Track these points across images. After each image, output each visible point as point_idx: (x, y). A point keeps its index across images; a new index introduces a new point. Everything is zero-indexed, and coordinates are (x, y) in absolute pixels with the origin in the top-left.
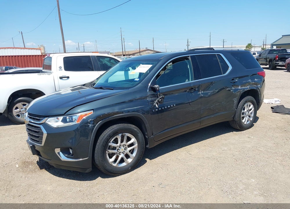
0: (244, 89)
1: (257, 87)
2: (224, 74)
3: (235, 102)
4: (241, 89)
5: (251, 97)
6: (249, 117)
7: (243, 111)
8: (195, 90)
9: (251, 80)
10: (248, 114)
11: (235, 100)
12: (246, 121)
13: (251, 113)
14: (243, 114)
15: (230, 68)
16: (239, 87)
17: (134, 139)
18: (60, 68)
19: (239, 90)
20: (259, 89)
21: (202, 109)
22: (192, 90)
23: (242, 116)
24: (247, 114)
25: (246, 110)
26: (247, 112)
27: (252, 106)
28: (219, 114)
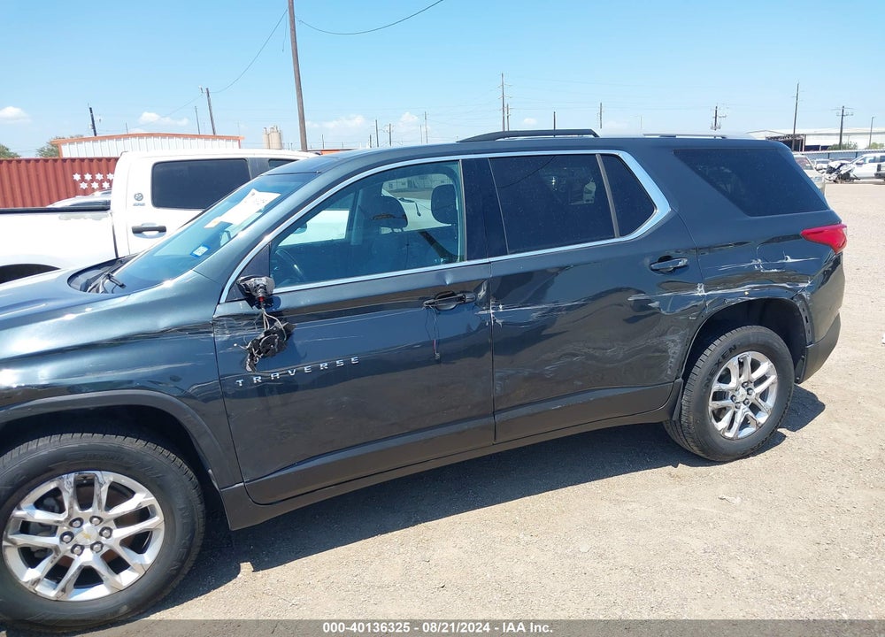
0: (723, 297)
1: (795, 290)
2: (622, 235)
3: (671, 352)
4: (709, 297)
5: (763, 330)
6: (755, 408)
7: (716, 386)
8: (461, 299)
9: (764, 260)
10: (746, 396)
11: (673, 341)
12: (736, 425)
13: (764, 396)
14: (720, 396)
15: (662, 209)
16: (695, 288)
17: (144, 495)
18: (139, 197)
19: (693, 303)
20: (801, 297)
21: (497, 375)
22: (450, 301)
23: (713, 405)
24: (739, 398)
25: (733, 384)
26: (742, 391)
27: (766, 366)
28: (591, 397)
